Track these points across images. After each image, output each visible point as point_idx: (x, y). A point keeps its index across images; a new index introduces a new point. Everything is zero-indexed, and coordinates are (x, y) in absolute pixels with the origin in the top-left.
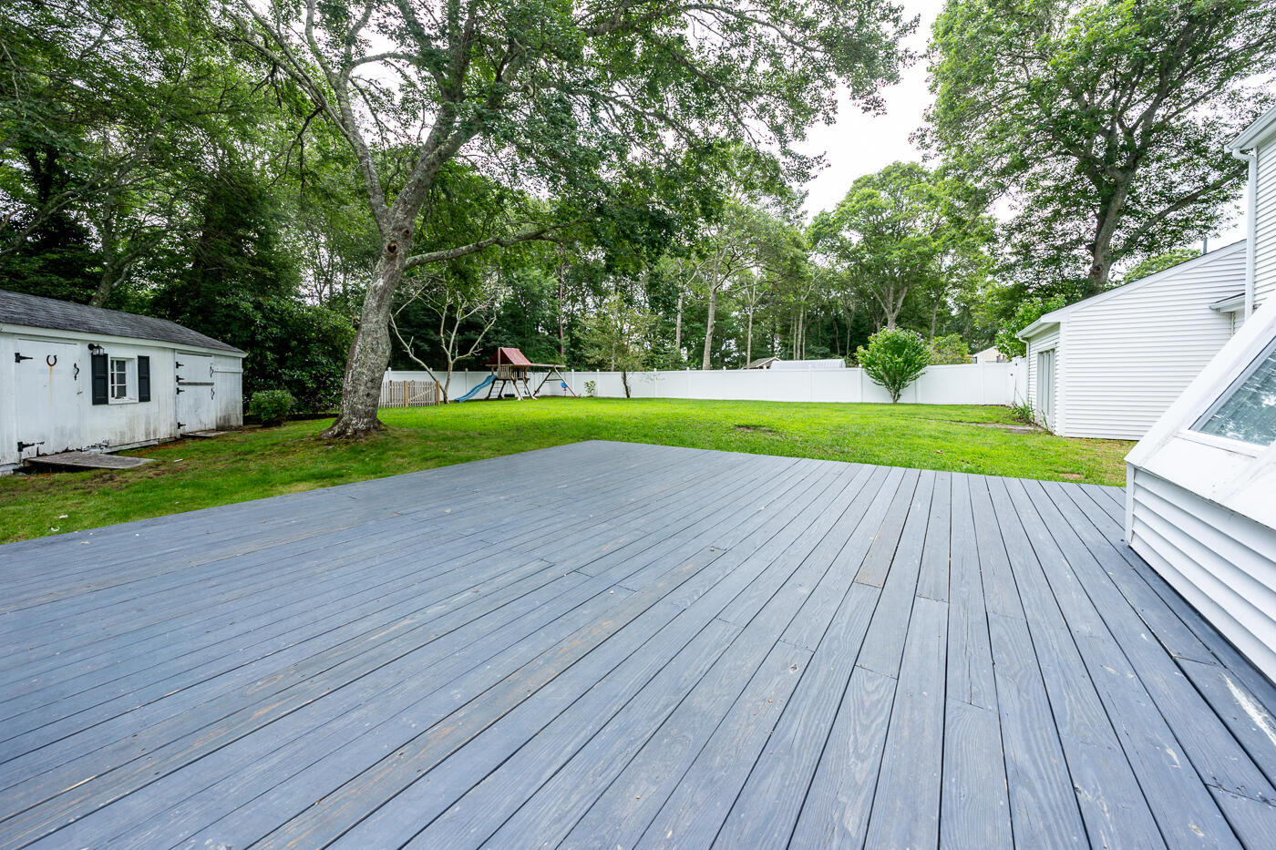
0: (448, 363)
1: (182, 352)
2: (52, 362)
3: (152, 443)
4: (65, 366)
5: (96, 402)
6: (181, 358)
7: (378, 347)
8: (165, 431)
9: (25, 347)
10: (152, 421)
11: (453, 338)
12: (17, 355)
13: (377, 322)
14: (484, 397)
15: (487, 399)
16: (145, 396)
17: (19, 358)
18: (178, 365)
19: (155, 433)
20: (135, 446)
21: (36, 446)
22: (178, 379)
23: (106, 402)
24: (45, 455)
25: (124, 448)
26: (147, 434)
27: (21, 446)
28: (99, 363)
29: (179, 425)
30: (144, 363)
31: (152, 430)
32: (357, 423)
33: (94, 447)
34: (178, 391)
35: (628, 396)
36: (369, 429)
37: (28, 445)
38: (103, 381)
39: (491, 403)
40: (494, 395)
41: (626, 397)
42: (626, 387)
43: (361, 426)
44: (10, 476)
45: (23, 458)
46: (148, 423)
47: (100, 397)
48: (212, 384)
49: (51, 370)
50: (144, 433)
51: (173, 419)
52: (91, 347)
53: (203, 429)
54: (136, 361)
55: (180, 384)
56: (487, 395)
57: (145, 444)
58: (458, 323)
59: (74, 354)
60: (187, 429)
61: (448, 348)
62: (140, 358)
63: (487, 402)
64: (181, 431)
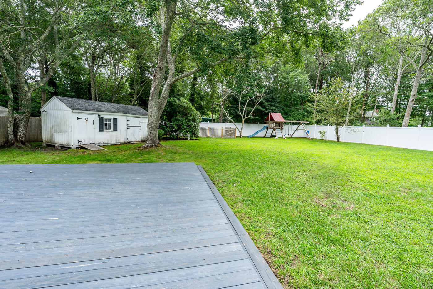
0: (242, 120)
1: (129, 117)
2: (87, 120)
3: (118, 143)
4: (90, 121)
5: (100, 131)
6: (128, 118)
7: (152, 115)
8: (122, 140)
9: (80, 116)
10: (118, 137)
11: (245, 109)
12: (78, 118)
13: (151, 105)
14: (263, 136)
15: (265, 137)
16: (115, 129)
17: (78, 119)
18: (127, 120)
19: (119, 141)
20: (112, 144)
21: (82, 142)
22: (127, 125)
23: (103, 131)
24: (85, 144)
25: (109, 144)
26: (116, 141)
27: (79, 142)
28: (101, 119)
29: (127, 139)
30: (115, 120)
31: (118, 139)
32: (148, 143)
33: (99, 143)
34: (127, 128)
35: (338, 141)
36: (152, 146)
37: (80, 141)
38: (102, 125)
39: (266, 139)
40: (269, 135)
41: (337, 140)
42: (338, 136)
43: (149, 144)
44: (75, 149)
45: (79, 144)
46: (117, 138)
47: (101, 130)
48: (140, 127)
49: (87, 122)
50: (115, 140)
51: (125, 137)
52: (99, 115)
53: (136, 140)
54: (113, 119)
55: (128, 126)
56: (265, 135)
57: (116, 144)
58: (247, 102)
59: (94, 117)
60: (130, 140)
61: (242, 113)
62: (114, 118)
63: (265, 139)
64: (128, 141)
